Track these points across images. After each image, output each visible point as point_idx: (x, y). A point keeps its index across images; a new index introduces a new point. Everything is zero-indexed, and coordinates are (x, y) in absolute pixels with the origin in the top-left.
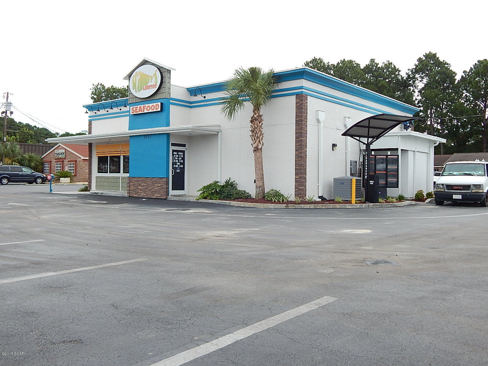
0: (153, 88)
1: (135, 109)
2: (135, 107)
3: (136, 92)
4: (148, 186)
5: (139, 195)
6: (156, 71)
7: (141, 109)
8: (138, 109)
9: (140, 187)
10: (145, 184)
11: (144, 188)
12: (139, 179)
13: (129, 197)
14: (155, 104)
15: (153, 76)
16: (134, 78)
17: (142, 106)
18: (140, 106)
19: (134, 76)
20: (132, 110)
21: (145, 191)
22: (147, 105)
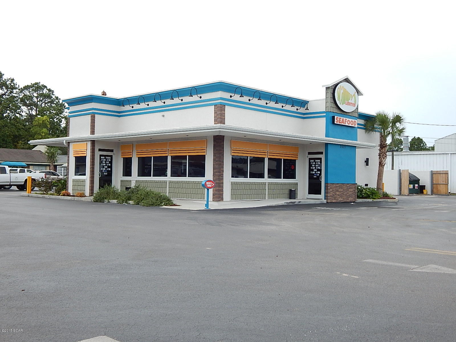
0: (353, 106)
1: (338, 119)
2: (339, 117)
3: (340, 104)
4: (344, 192)
5: (337, 200)
6: (355, 93)
7: (344, 121)
8: (341, 120)
9: (338, 193)
10: (342, 190)
11: (341, 193)
12: (337, 185)
13: (327, 202)
14: (353, 120)
15: (353, 96)
16: (339, 90)
17: (344, 118)
18: (343, 118)
19: (338, 88)
20: (337, 120)
21: (342, 196)
22: (348, 119)
